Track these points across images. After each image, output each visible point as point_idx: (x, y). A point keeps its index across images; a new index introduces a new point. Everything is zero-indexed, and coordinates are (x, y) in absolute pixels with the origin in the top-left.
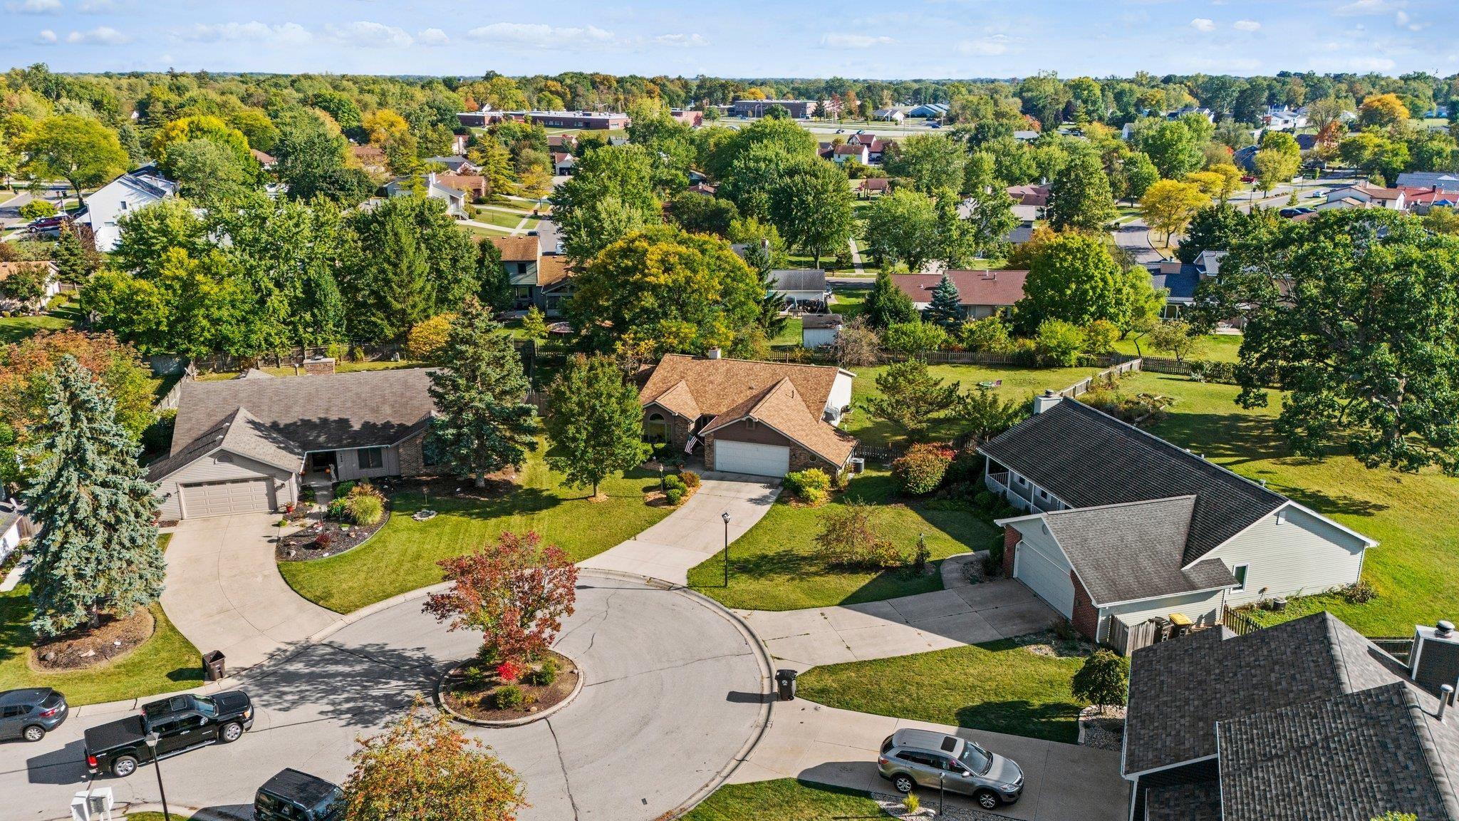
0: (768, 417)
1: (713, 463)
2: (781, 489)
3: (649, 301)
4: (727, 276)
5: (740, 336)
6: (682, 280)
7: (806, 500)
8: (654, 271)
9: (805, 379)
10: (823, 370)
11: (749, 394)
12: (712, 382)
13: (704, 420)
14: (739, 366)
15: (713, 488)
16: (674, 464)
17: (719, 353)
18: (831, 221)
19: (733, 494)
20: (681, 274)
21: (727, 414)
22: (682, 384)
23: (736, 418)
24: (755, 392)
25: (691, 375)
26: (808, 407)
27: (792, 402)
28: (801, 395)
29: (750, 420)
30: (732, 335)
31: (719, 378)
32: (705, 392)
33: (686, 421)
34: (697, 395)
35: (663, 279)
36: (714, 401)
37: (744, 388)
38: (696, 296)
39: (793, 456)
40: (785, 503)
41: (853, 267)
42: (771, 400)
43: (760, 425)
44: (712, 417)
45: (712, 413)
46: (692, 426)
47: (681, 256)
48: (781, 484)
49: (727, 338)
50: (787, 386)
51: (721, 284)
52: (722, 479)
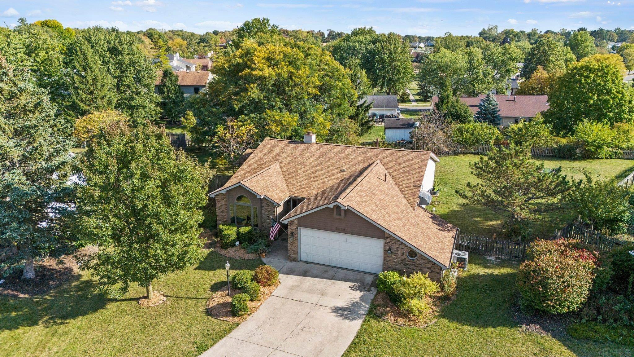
0: (359, 204)
1: (297, 253)
2: (374, 291)
3: (255, 92)
4: (326, 75)
5: (336, 128)
6: (285, 75)
7: (407, 314)
8: (260, 65)
9: (397, 162)
10: (413, 154)
11: (340, 176)
12: (304, 165)
13: (292, 203)
14: (334, 150)
15: (294, 288)
16: (256, 251)
17: (314, 138)
18: (399, 71)
19: (314, 298)
20: (285, 70)
21: (315, 198)
22: (276, 167)
23: (323, 203)
24: (346, 175)
25: (285, 158)
26: (402, 191)
27: (384, 186)
28: (394, 178)
29: (338, 207)
30: (329, 125)
31: (311, 161)
32: (297, 174)
33: (273, 205)
34: (288, 177)
35: (267, 72)
36: (305, 183)
37: (335, 170)
38: (297, 89)
39: (388, 251)
40: (380, 317)
41: (410, 101)
42: (363, 183)
43: (349, 212)
44: (301, 200)
45: (302, 195)
46: (280, 210)
47: (285, 55)
48: (374, 284)
49: (325, 127)
50: (379, 169)
51: (320, 81)
52: (305, 274)
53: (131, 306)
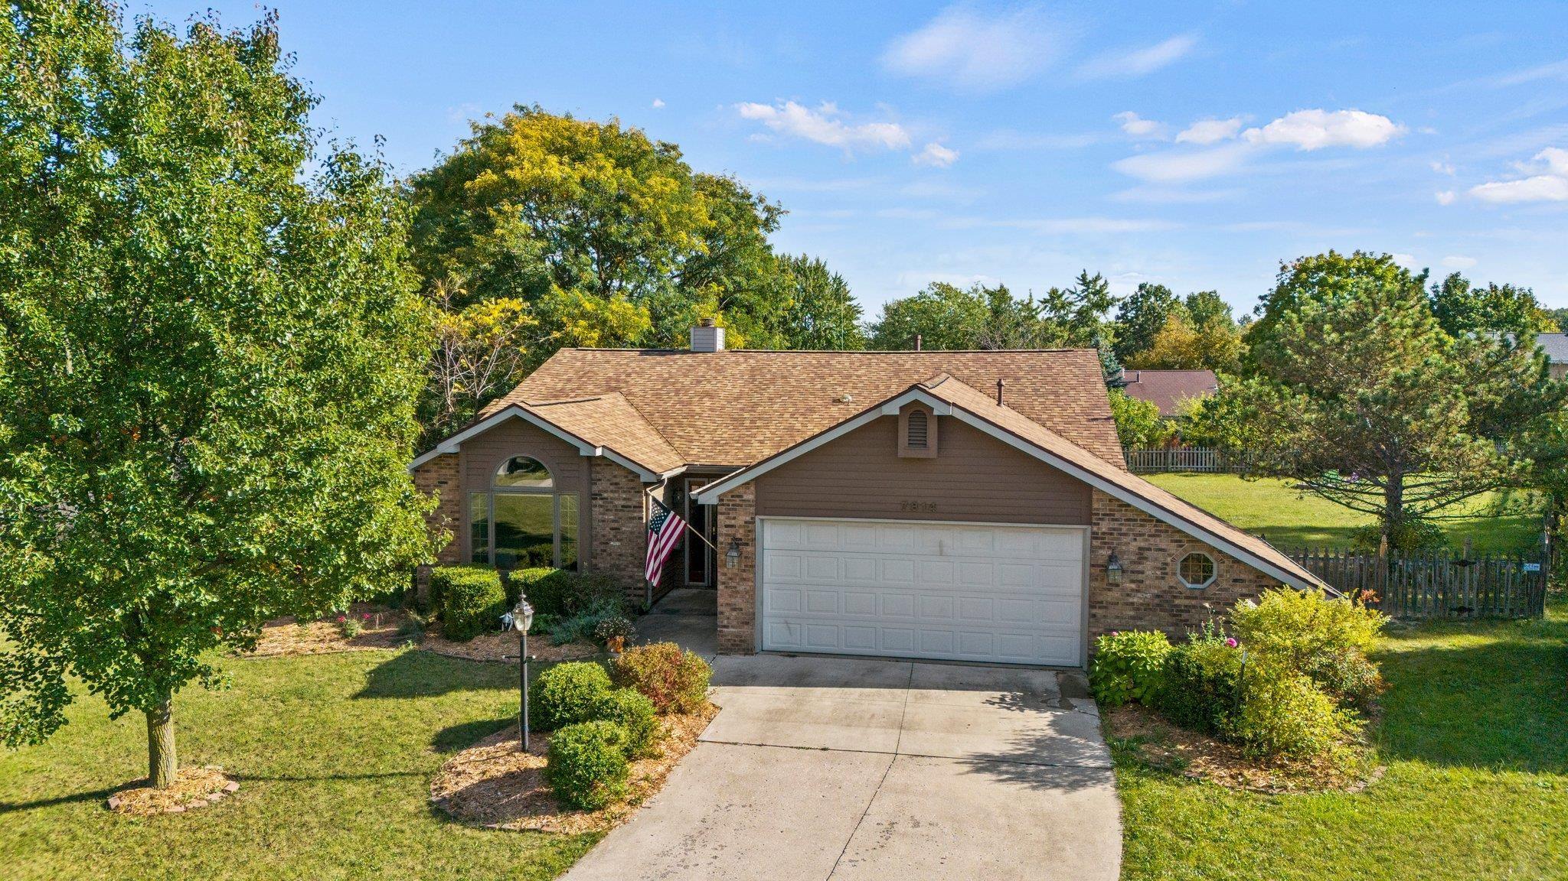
1: (750, 619)
6: (610, 184)
8: (534, 155)
11: (839, 412)
12: (709, 395)
15: (776, 716)
16: (587, 633)
20: (609, 172)
22: (615, 400)
24: (854, 408)
25: (640, 385)
31: (730, 387)
34: (663, 423)
36: (724, 433)
37: (816, 402)
39: (1107, 566)
45: (725, 461)
48: (1071, 692)
51: (711, 215)
52: (798, 680)
53: (70, 818)
